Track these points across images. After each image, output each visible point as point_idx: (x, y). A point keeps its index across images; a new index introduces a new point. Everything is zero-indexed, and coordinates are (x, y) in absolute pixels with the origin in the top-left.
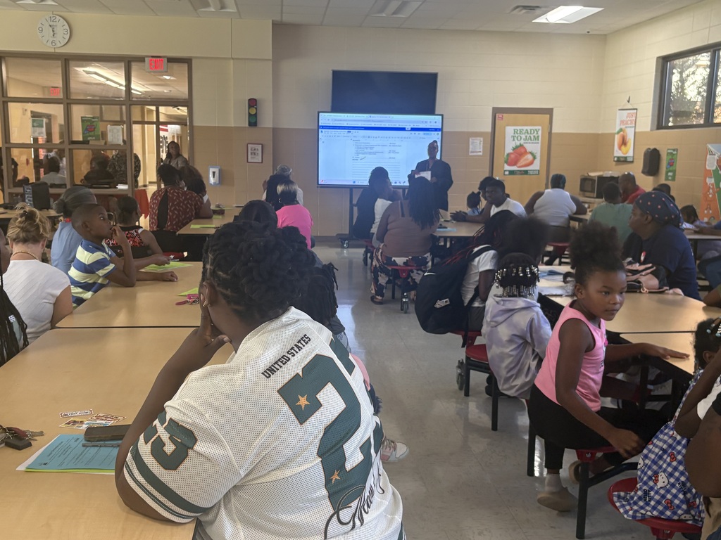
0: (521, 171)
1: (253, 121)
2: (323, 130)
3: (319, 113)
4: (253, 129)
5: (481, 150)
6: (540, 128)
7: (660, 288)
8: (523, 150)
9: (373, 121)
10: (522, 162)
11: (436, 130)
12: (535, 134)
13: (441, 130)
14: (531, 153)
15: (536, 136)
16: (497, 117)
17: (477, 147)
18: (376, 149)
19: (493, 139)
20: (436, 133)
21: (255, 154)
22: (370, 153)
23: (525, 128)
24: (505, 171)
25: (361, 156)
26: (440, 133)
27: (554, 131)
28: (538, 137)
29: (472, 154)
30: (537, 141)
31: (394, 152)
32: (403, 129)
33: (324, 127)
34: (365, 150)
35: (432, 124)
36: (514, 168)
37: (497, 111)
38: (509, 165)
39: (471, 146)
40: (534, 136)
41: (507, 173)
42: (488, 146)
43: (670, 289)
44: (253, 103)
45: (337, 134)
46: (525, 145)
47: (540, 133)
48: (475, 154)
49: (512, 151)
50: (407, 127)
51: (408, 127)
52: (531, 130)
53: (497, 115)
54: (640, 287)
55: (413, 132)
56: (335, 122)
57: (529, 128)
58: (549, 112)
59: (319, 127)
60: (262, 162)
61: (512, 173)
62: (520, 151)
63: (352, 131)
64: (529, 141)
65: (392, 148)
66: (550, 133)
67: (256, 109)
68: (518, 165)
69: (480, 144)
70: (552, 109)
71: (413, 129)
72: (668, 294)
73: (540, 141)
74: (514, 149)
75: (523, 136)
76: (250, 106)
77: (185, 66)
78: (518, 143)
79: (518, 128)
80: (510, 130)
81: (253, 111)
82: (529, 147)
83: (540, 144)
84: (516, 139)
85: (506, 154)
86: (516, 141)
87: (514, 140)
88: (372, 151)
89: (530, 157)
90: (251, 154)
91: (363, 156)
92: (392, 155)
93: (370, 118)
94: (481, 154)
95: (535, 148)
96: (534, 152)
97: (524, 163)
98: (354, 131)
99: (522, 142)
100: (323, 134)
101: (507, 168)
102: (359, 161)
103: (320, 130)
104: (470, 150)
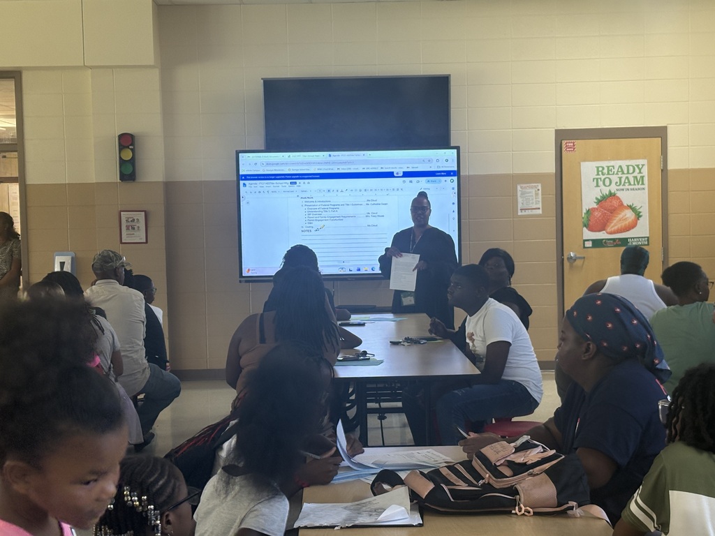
0: (614, 240)
1: (128, 172)
2: (246, 182)
3: (238, 153)
4: (129, 186)
5: (540, 205)
6: (645, 162)
7: (559, 505)
8: (615, 203)
9: (334, 163)
10: (615, 224)
11: (448, 173)
12: (635, 174)
13: (456, 173)
14: (630, 207)
15: (639, 176)
16: (564, 146)
17: (532, 201)
18: (341, 212)
19: (559, 186)
20: (449, 178)
21: (134, 229)
22: (333, 218)
23: (617, 163)
24: (585, 241)
25: (316, 224)
26: (455, 178)
27: (671, 166)
28: (642, 177)
29: (524, 213)
30: (640, 186)
31: (375, 215)
32: (390, 175)
33: (246, 177)
34: (324, 214)
35: (439, 164)
36: (602, 235)
37: (564, 137)
38: (591, 229)
39: (520, 200)
40: (636, 177)
41: (589, 244)
42: (552, 198)
43: (580, 506)
44: (127, 141)
45: (272, 189)
46: (619, 194)
47: (645, 171)
48: (528, 212)
49: (595, 206)
50: (395, 171)
51: (398, 170)
52: (628, 166)
53: (564, 142)
54: (514, 503)
55: (407, 179)
56: (269, 168)
57: (624, 163)
58: (660, 133)
59: (240, 177)
60: (147, 242)
61: (597, 243)
62: (609, 205)
63: (298, 181)
64: (627, 186)
65: (372, 209)
66: (664, 171)
67: (133, 151)
68: (609, 230)
69: (537, 194)
70: (665, 128)
71: (407, 174)
72: (574, 517)
73: (646, 186)
74: (599, 202)
75: (615, 178)
76: (122, 147)
77: (11, 84)
78: (606, 191)
79: (605, 164)
80: (588, 169)
81: (127, 155)
82: (626, 197)
83: (646, 190)
84: (601, 183)
85: (584, 211)
86: (603, 187)
87: (597, 186)
88: (335, 214)
89: (629, 215)
90: (128, 228)
91: (321, 224)
92: (372, 221)
93: (329, 159)
94: (540, 212)
95: (638, 197)
96: (637, 205)
97: (619, 226)
98: (302, 181)
99: (613, 188)
100: (247, 189)
101: (588, 235)
102: (313, 232)
103: (242, 182)
104: (520, 206)
